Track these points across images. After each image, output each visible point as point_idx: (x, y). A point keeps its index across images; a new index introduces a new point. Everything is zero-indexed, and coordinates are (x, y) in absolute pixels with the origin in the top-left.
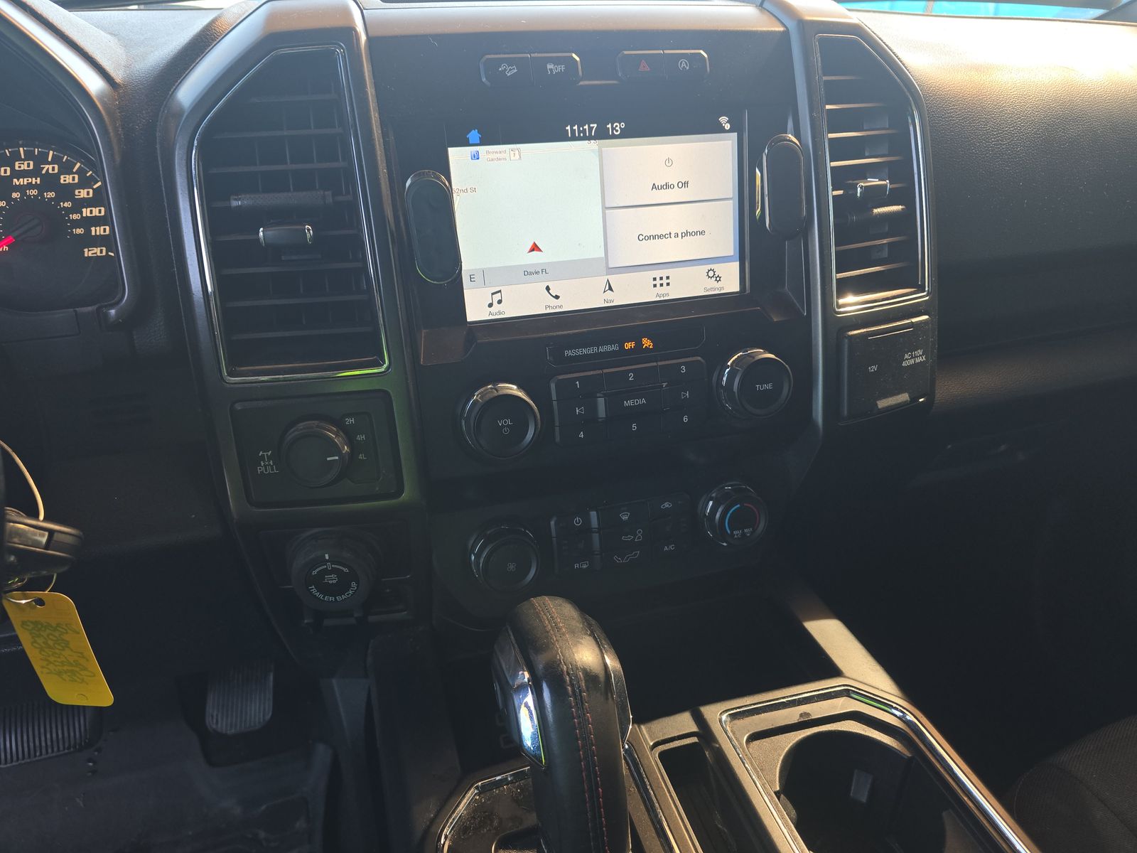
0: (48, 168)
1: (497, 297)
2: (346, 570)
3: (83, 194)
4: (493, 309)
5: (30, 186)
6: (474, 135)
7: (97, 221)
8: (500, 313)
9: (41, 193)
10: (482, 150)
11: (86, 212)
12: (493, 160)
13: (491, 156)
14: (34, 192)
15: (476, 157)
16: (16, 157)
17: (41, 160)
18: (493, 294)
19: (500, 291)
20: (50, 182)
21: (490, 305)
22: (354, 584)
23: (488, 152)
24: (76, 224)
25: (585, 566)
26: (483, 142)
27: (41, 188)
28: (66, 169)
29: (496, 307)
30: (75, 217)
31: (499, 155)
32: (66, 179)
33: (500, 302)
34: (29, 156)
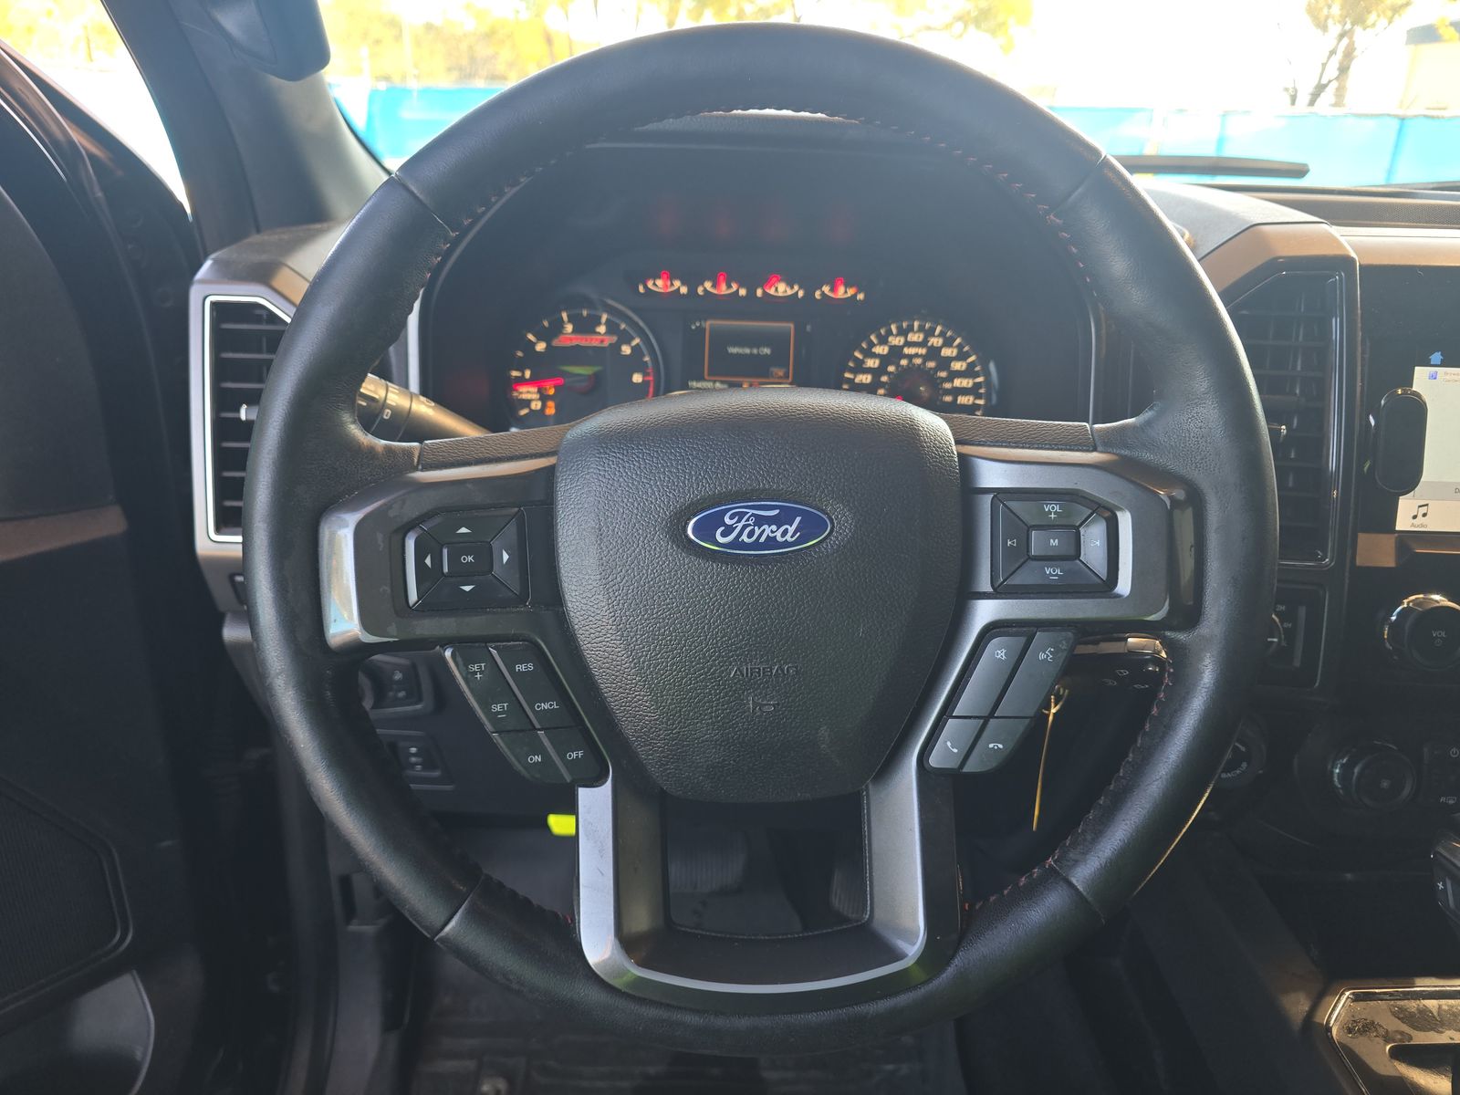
0: (936, 341)
1: (1423, 510)
2: (1243, 749)
3: (958, 366)
4: (1416, 522)
5: (917, 355)
6: (1436, 357)
7: (964, 391)
8: (1422, 526)
9: (924, 363)
10: (1441, 370)
11: (958, 383)
12: (1449, 381)
13: (1448, 377)
14: (918, 361)
15: (1434, 377)
16: (911, 329)
17: (930, 333)
18: (1420, 506)
19: (1427, 505)
20: (934, 353)
21: (1415, 517)
22: (1244, 765)
23: (1446, 374)
24: (947, 392)
25: (1451, 802)
26: (1443, 364)
27: (926, 358)
28: (948, 343)
29: (1420, 520)
30: (947, 386)
31: (1456, 378)
32: (946, 352)
33: (1424, 515)
34: (921, 329)
